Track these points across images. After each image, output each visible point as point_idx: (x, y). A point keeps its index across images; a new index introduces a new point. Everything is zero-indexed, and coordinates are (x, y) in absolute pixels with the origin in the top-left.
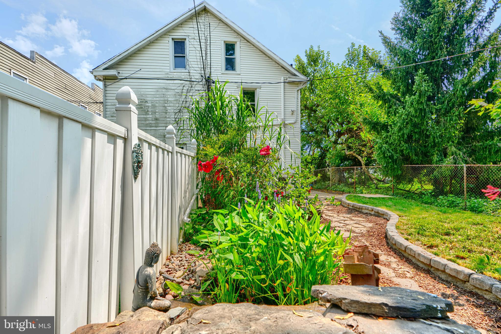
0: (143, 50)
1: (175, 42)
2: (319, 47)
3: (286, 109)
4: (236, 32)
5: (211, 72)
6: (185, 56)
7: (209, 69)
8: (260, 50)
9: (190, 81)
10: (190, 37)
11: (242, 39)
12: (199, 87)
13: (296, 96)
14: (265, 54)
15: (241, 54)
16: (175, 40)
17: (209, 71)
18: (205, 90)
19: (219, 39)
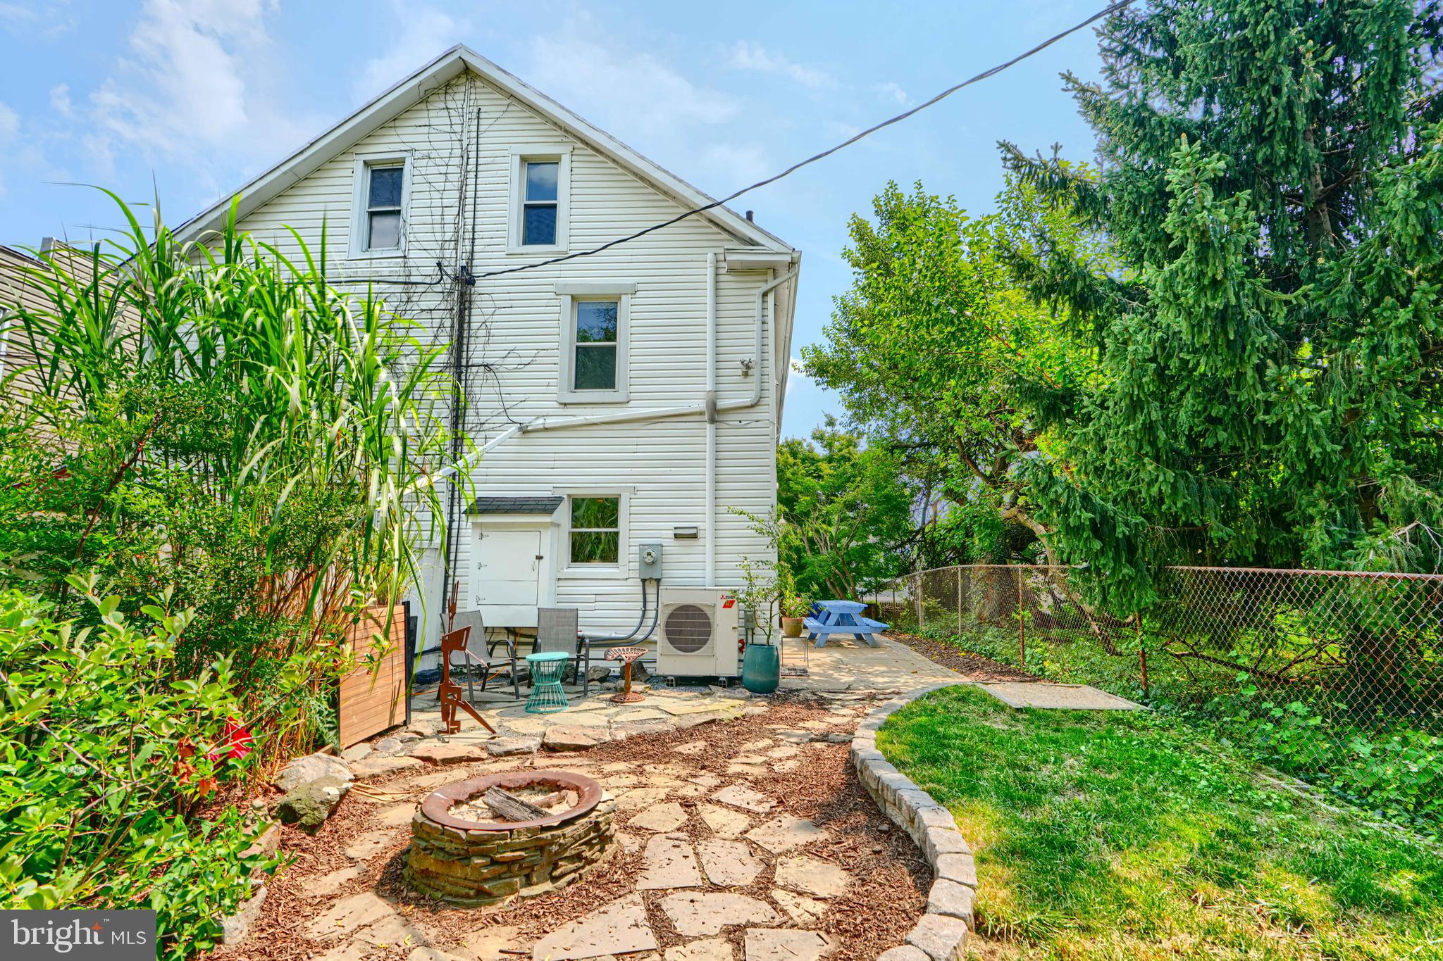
0: (276, 201)
1: (373, 171)
2: (919, 186)
3: (722, 357)
4: (560, 127)
5: (473, 252)
6: (398, 212)
7: (468, 242)
8: (636, 174)
9: (406, 283)
10: (417, 155)
11: (580, 145)
12: (432, 300)
13: (757, 313)
14: (653, 185)
15: (574, 191)
16: (376, 168)
17: (469, 248)
18: (452, 309)
19: (505, 153)
